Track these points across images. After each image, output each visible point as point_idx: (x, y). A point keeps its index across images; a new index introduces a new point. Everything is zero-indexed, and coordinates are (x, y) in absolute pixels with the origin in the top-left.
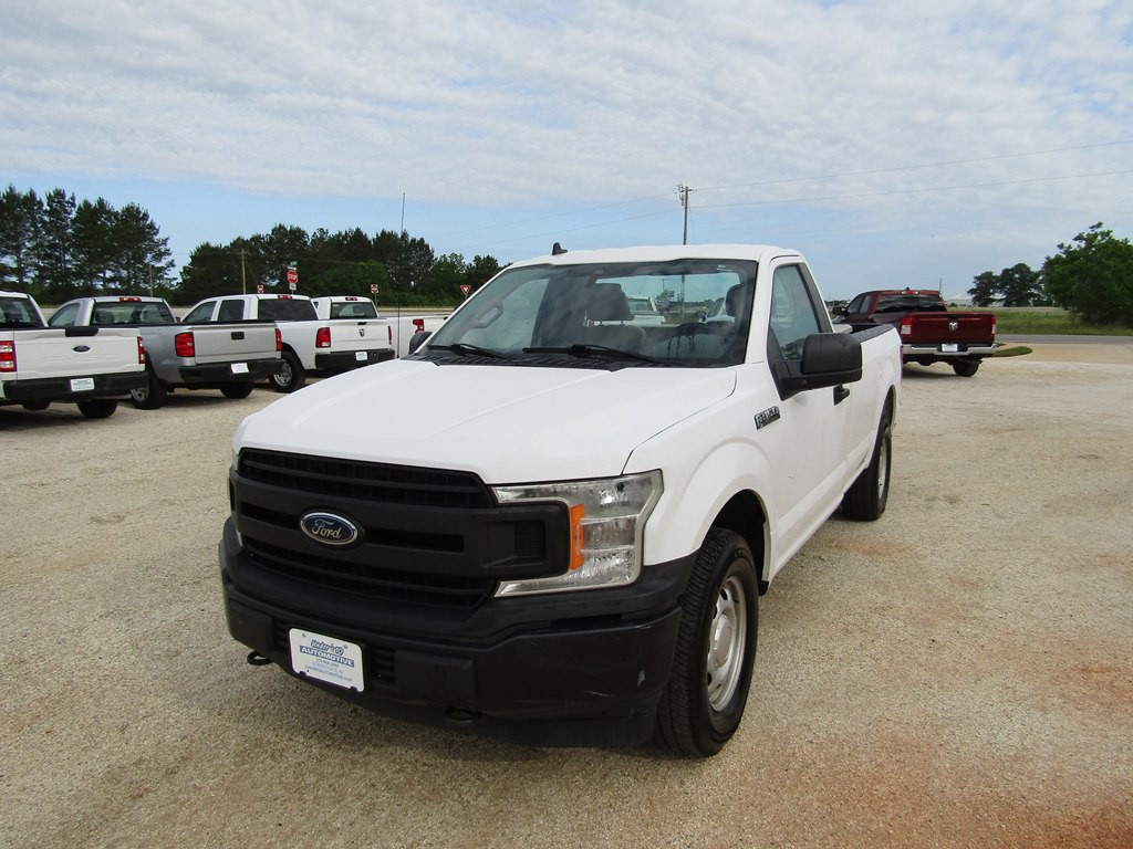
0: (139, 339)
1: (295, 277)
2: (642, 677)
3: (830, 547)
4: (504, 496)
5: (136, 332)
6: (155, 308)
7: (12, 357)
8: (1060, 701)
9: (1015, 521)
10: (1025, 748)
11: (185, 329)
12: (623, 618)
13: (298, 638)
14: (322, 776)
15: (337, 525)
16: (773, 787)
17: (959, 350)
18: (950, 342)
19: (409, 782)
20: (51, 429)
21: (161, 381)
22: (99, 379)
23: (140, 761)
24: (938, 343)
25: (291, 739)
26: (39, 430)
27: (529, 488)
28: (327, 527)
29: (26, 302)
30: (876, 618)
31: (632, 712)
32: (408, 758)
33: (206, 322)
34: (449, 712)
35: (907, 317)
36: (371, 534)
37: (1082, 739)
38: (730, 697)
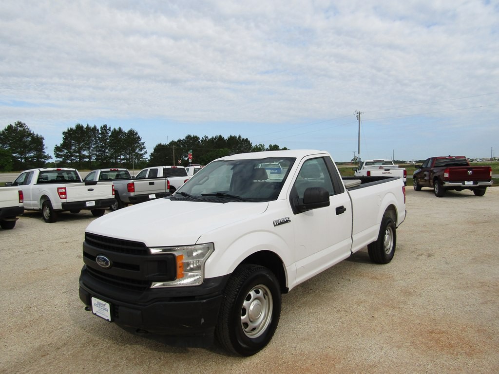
0: (113, 186)
1: (191, 157)
2: (203, 321)
3: (357, 275)
4: (153, 251)
5: (112, 183)
6: (124, 173)
7: (65, 193)
8: (410, 344)
9: (452, 266)
10: (379, 362)
11: (131, 181)
12: (196, 298)
13: (94, 300)
14: (107, 353)
15: (105, 260)
16: (265, 370)
17: (474, 184)
18: (469, 180)
19: (135, 358)
20: (80, 221)
21: (122, 202)
22: (97, 201)
23: (51, 344)
24: (463, 181)
25: (103, 340)
26: (75, 221)
27: (166, 249)
28: (103, 261)
29: (75, 172)
30: (355, 306)
31: (204, 334)
32: (139, 350)
33: (144, 178)
34: (138, 331)
35: (447, 169)
36: (115, 264)
37: (406, 360)
38: (262, 333)
